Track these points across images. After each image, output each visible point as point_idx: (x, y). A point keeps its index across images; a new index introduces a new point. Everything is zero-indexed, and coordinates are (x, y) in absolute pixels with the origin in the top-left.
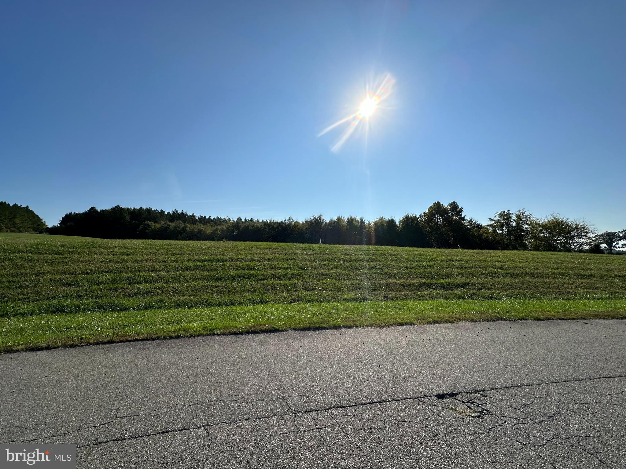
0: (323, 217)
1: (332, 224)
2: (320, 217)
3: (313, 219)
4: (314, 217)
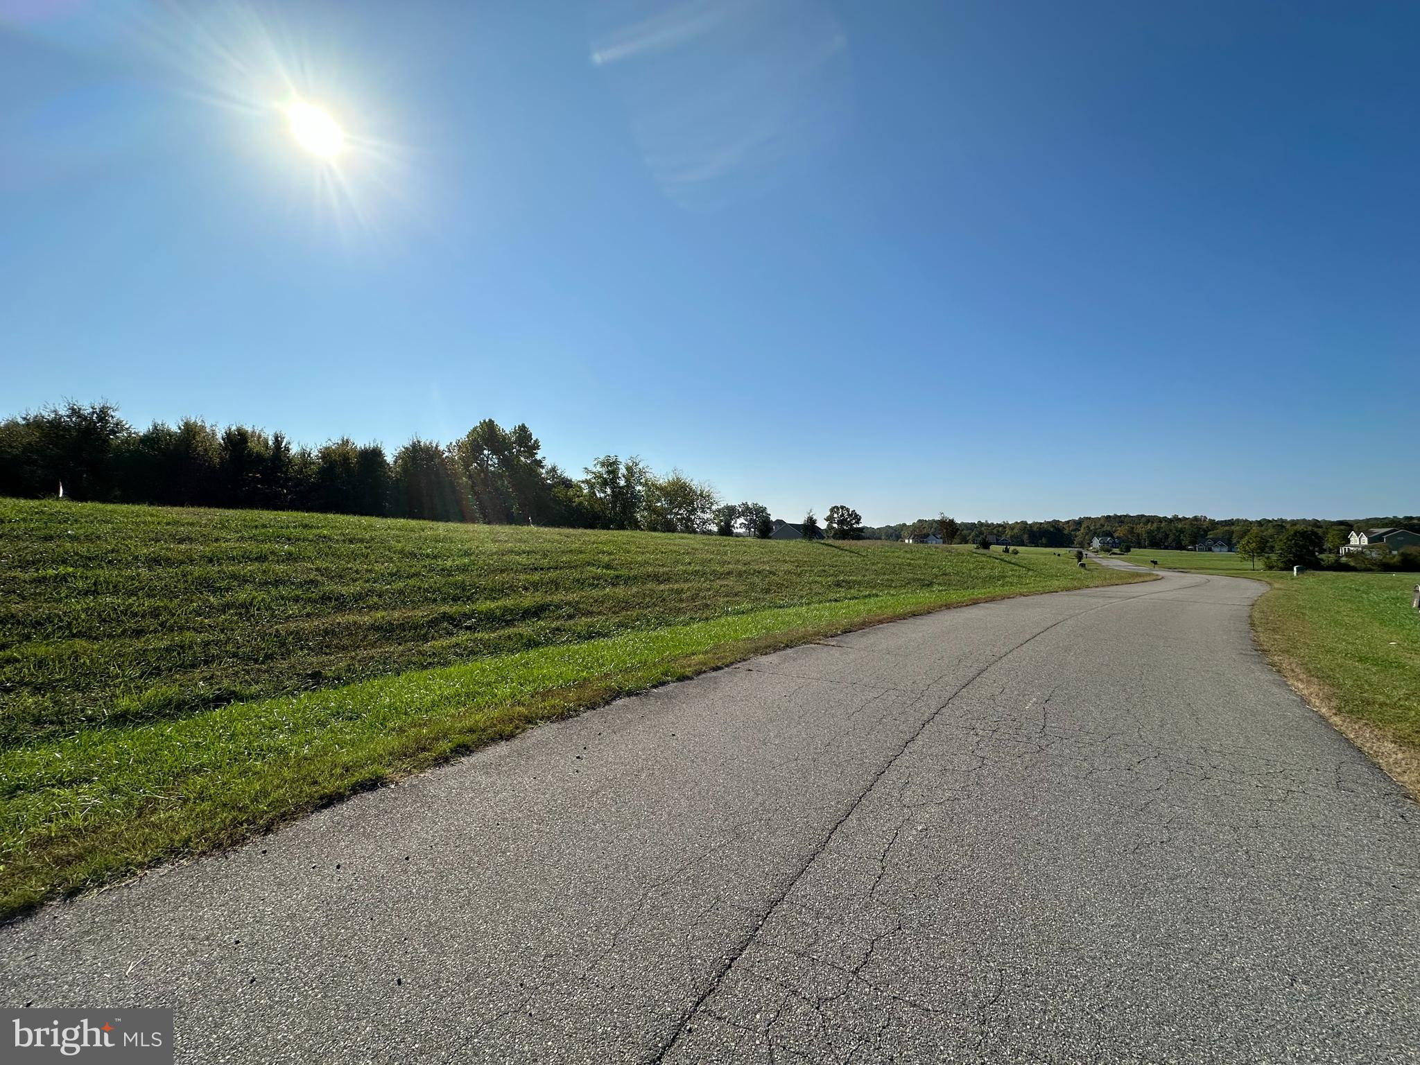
0: (118, 415)
1: (159, 440)
2: (103, 414)
3: (68, 416)
4: (73, 410)
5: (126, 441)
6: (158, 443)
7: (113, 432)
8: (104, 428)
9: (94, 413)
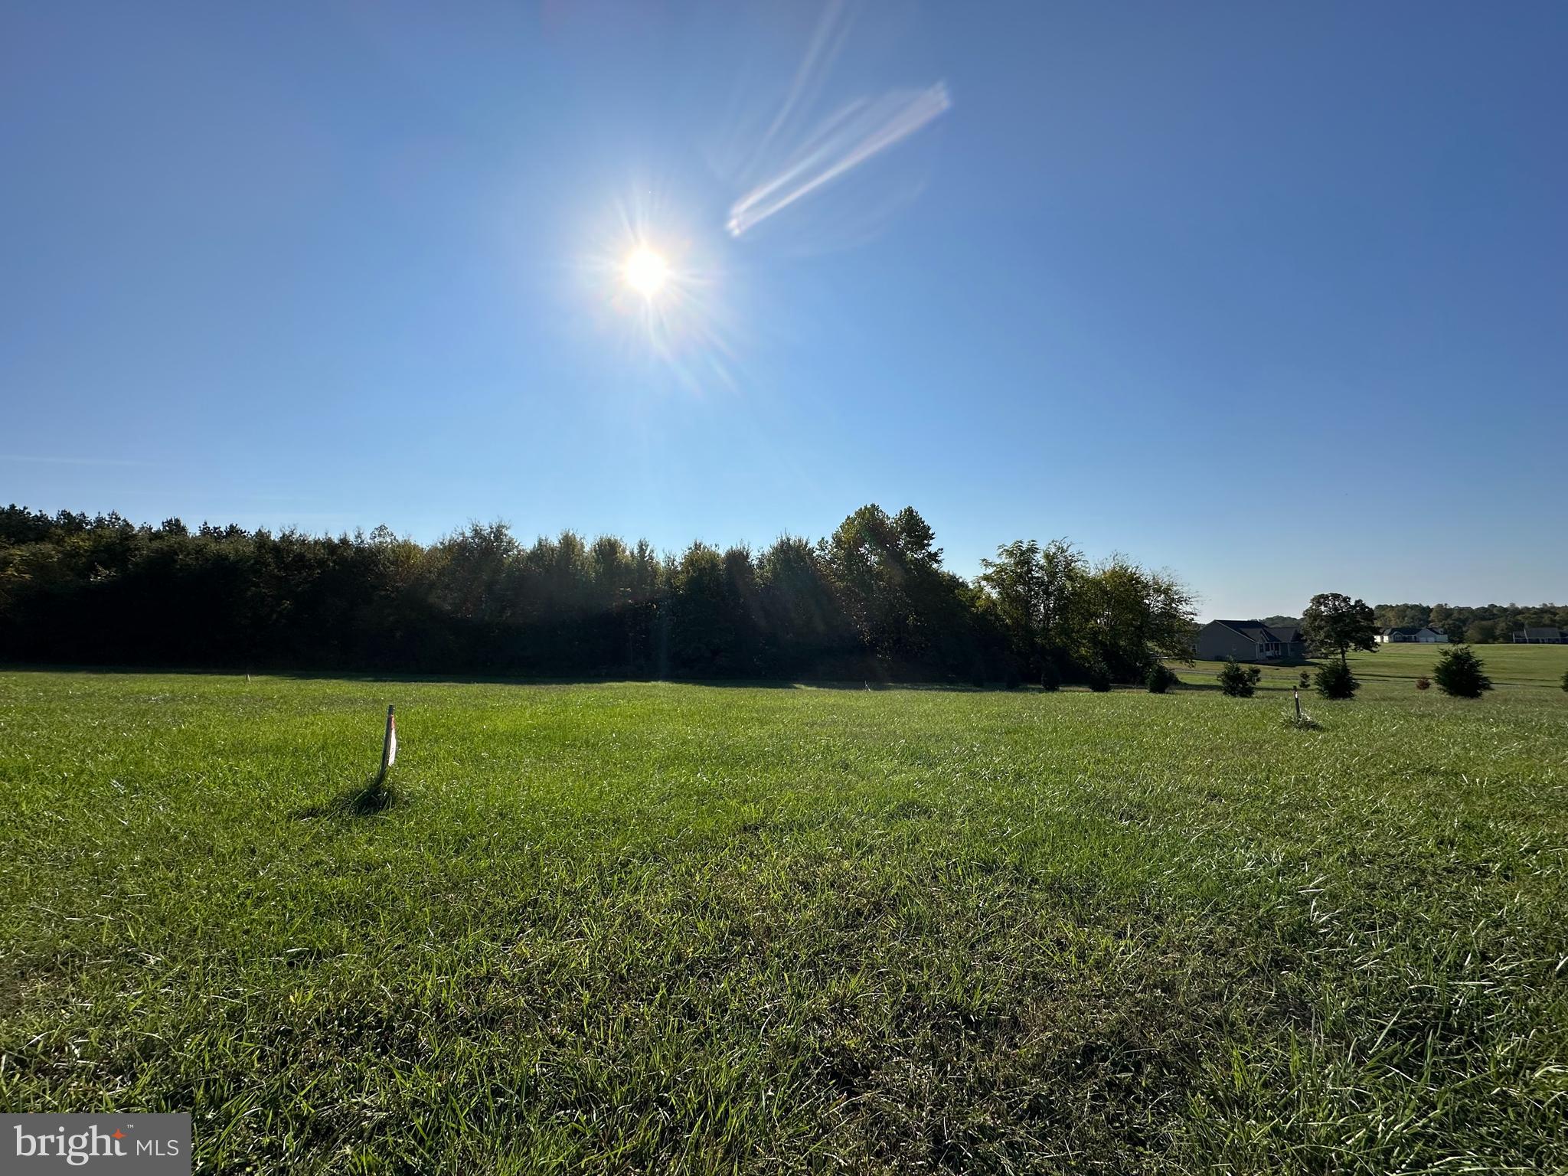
0: (509, 533)
1: (543, 556)
2: (498, 533)
3: (472, 538)
4: (476, 530)
5: (517, 559)
6: (542, 559)
7: (506, 551)
8: (499, 547)
9: (491, 532)
